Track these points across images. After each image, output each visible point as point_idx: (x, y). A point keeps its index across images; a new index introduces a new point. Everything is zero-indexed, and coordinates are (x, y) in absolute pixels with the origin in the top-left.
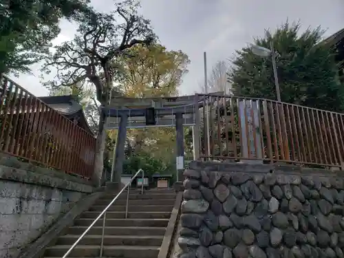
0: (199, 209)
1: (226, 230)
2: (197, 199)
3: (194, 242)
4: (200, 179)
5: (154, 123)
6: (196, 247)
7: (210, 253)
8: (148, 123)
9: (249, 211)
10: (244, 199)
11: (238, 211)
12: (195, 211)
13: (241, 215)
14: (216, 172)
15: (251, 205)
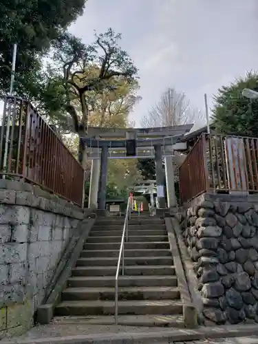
0: (215, 234)
1: (237, 249)
2: (213, 225)
3: (214, 260)
4: (214, 209)
5: (134, 154)
6: (215, 264)
7: (226, 268)
8: (128, 154)
9: (253, 234)
10: (248, 225)
11: (244, 234)
12: (212, 235)
13: (246, 238)
14: (226, 203)
15: (254, 229)
